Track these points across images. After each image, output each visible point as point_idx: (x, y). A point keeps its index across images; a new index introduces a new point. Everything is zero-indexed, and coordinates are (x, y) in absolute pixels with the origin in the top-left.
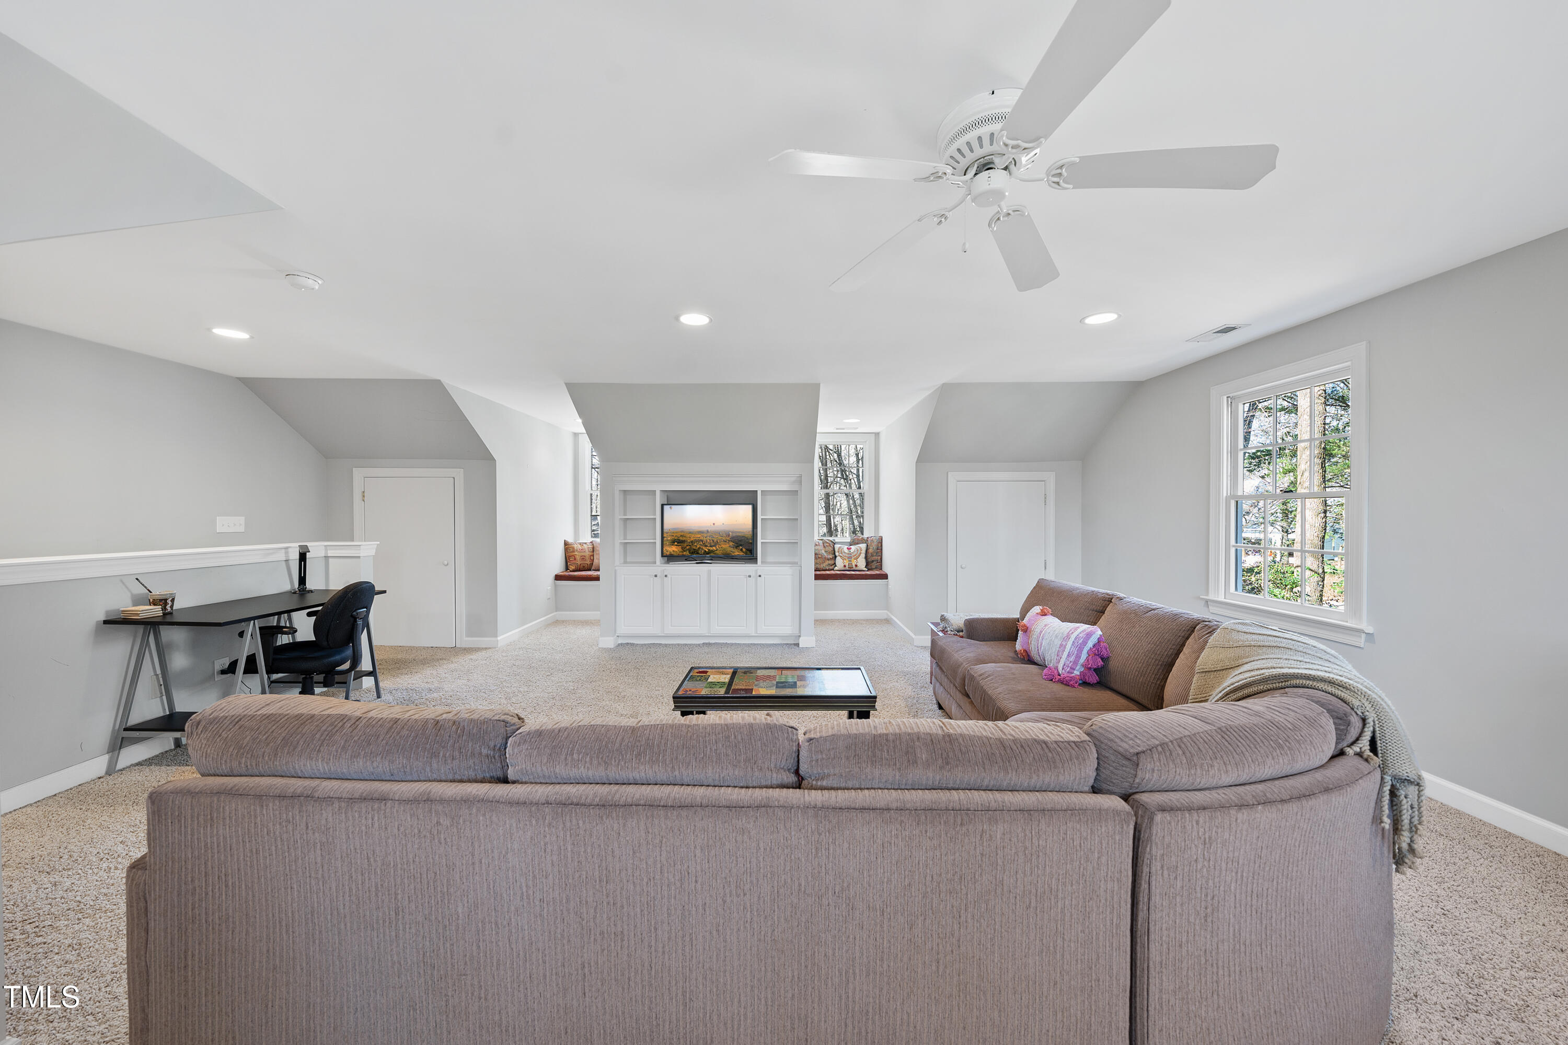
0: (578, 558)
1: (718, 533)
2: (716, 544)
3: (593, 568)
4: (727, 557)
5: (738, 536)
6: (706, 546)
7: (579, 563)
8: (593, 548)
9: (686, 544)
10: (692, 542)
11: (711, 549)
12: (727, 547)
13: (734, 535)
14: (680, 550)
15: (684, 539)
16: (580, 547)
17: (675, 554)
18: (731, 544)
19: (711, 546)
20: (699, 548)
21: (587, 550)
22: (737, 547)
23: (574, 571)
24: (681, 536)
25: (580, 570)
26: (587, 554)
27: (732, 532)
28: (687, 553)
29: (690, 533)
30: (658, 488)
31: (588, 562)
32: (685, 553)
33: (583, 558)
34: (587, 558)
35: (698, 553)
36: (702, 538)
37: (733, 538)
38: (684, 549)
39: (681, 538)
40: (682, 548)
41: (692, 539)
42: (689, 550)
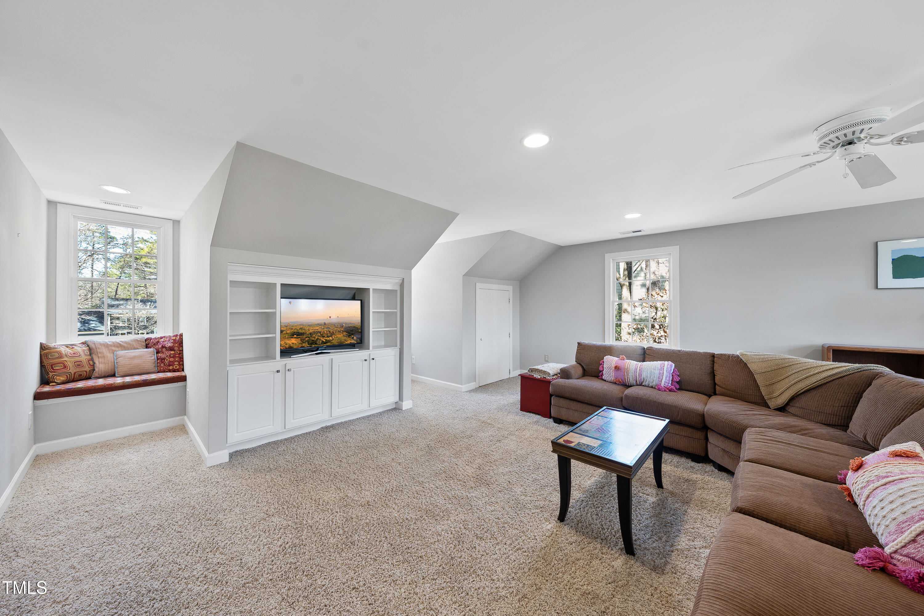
0: (70, 365)
1: (334, 325)
2: (332, 334)
3: (96, 374)
4: (341, 346)
5: (350, 327)
6: (324, 337)
7: (72, 371)
8: (90, 349)
9: (305, 336)
10: (311, 334)
11: (328, 339)
12: (341, 337)
13: (347, 326)
14: (300, 342)
15: (303, 331)
16: (69, 351)
17: (295, 347)
18: (345, 333)
19: (328, 337)
20: (318, 339)
21: (82, 353)
22: (349, 336)
23: (64, 383)
24: (301, 329)
25: (74, 381)
26: (84, 358)
27: (346, 324)
28: (306, 345)
29: (309, 326)
30: (279, 281)
31: (87, 369)
32: (304, 345)
33: (78, 364)
34: (85, 362)
35: (316, 344)
36: (320, 330)
37: (345, 328)
38: (303, 341)
39: (300, 331)
40: (301, 340)
41: (311, 331)
42: (308, 342)
